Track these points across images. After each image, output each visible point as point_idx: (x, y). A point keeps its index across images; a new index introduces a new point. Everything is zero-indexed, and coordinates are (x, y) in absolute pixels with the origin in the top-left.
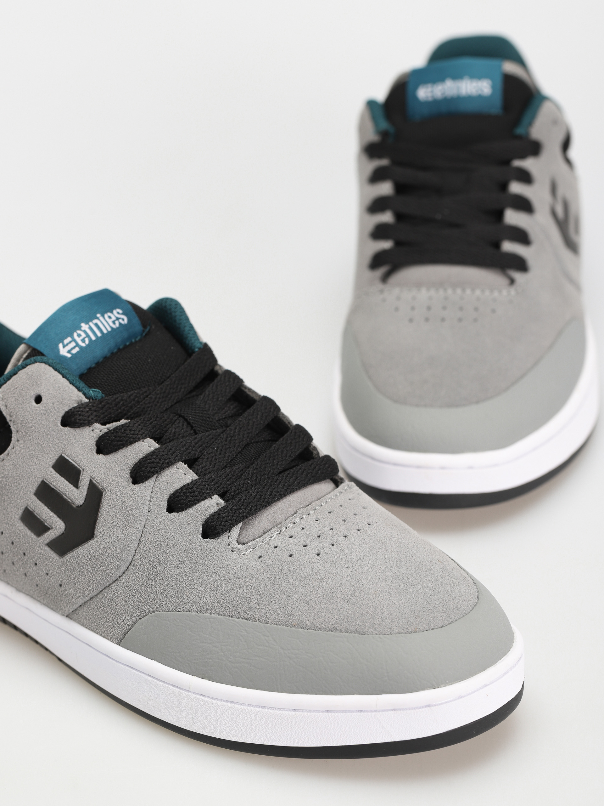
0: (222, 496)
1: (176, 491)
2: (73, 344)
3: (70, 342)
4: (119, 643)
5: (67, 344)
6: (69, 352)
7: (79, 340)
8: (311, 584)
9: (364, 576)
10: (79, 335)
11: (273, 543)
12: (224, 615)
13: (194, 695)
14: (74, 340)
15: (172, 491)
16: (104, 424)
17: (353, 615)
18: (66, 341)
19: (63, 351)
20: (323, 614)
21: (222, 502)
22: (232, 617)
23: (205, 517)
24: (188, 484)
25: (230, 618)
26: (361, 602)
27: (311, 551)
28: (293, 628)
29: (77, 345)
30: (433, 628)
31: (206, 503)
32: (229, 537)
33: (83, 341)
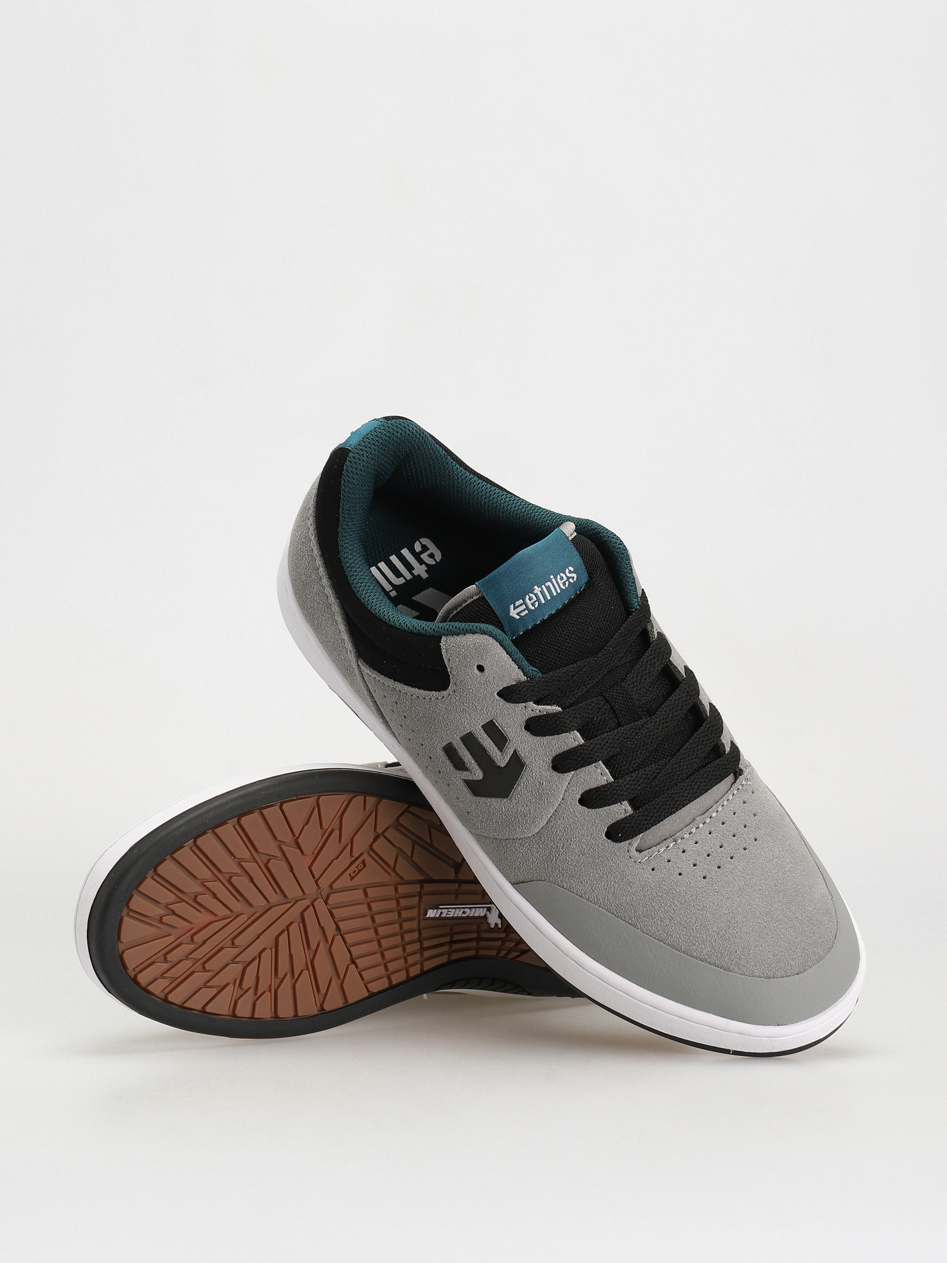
0: (631, 803)
1: (591, 790)
2: (524, 607)
3: (521, 605)
4: (514, 884)
5: (519, 606)
6: (518, 614)
7: (529, 603)
8: (692, 911)
9: (740, 910)
10: (530, 599)
11: (666, 856)
12: (611, 913)
13: (570, 959)
14: (525, 603)
15: (587, 788)
16: (538, 703)
17: (723, 951)
18: (517, 603)
19: (513, 613)
20: (697, 943)
21: (629, 809)
22: (618, 917)
23: (612, 822)
24: (603, 786)
25: (616, 918)
26: (733, 939)
27: (699, 872)
28: (669, 947)
29: (527, 608)
30: (790, 975)
31: (615, 807)
32: (629, 844)
33: (533, 604)
